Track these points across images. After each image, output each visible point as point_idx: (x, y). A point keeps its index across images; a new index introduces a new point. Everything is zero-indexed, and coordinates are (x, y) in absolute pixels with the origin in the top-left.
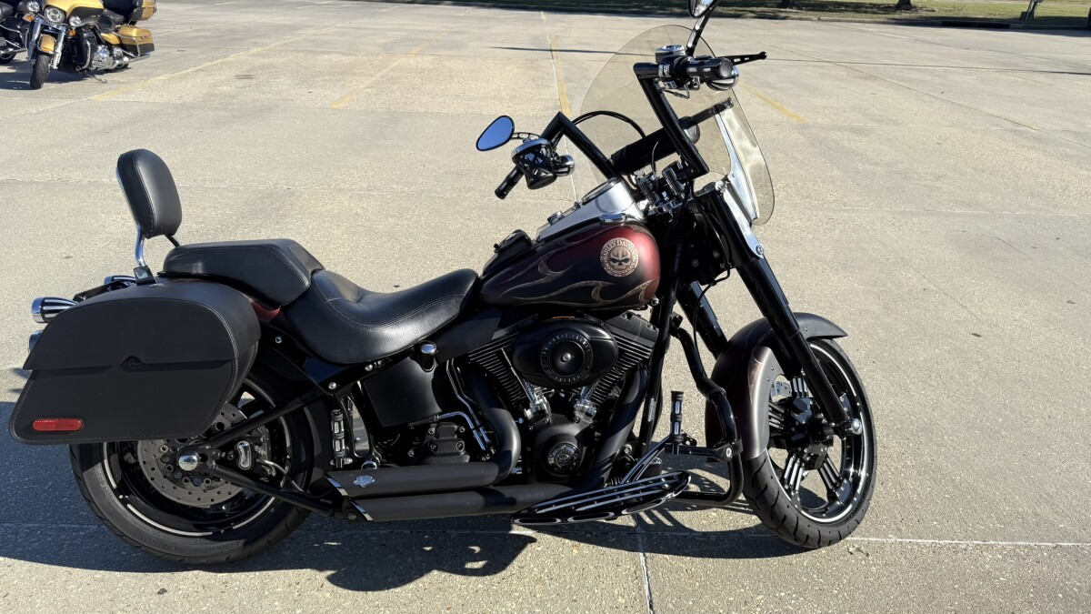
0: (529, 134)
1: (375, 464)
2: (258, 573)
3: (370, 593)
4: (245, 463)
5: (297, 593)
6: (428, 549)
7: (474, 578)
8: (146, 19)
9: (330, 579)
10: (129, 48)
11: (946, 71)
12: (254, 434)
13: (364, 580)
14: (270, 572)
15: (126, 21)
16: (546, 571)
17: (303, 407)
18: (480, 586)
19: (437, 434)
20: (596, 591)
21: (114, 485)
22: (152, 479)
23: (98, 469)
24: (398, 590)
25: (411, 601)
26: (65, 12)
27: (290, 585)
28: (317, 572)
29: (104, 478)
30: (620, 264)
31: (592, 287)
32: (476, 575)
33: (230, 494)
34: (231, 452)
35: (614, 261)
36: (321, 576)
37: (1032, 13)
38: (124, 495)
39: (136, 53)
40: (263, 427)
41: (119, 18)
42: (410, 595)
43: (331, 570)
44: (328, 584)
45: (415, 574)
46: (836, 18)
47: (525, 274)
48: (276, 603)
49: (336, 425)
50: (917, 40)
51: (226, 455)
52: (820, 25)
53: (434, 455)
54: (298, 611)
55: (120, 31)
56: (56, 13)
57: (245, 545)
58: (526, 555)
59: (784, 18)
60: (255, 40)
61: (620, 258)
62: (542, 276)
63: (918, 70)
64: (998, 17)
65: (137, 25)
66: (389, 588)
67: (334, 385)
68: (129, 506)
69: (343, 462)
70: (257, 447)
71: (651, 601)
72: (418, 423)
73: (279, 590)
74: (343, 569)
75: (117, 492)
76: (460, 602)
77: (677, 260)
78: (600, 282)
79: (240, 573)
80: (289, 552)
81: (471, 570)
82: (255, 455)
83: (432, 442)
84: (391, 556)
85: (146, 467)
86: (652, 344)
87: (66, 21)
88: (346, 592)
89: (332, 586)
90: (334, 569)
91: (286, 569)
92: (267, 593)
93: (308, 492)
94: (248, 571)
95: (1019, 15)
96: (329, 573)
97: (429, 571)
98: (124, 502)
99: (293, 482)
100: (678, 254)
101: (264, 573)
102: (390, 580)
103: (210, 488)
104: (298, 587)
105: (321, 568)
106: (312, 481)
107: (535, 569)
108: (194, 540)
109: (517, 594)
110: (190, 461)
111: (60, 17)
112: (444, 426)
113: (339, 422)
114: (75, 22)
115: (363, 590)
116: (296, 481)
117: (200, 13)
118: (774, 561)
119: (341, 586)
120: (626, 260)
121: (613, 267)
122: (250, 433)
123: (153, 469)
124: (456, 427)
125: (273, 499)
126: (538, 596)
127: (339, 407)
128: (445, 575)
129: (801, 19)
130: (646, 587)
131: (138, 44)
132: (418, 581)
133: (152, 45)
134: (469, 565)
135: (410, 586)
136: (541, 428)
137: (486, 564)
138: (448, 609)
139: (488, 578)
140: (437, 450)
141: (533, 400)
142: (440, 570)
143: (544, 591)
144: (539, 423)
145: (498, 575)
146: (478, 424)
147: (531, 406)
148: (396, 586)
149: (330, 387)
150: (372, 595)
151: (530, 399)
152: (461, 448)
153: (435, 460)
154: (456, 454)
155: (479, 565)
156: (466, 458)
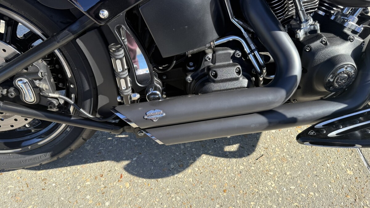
1: (158, 92)
2: (68, 168)
3: (159, 180)
4: (30, 97)
5: (103, 186)
7: (234, 160)
9: (127, 169)
12: (31, 69)
13: (152, 168)
14: (79, 167)
16: (285, 150)
17: (75, 39)
18: (241, 167)
19: (214, 61)
20: (328, 165)
24: (180, 175)
25: (194, 186)
27: (96, 178)
32: (235, 157)
34: (12, 89)
36: (119, 167)
40: (40, 61)
42: (191, 179)
43: (125, 160)
44: (125, 174)
45: (190, 160)
48: (88, 197)
49: (118, 62)
51: (8, 92)
53: (214, 82)
54: (107, 204)
58: (265, 137)
66: (173, 174)
69: (131, 98)
70: (37, 83)
72: (196, 50)
73: (88, 183)
74: (135, 159)
76: (231, 184)
79: (55, 169)
80: (90, 146)
81: (230, 152)
82: (38, 90)
83: (209, 68)
88: (141, 180)
89: (129, 175)
90: (127, 159)
91: (90, 162)
92: (79, 187)
93: (98, 116)
94: (61, 166)
96: (125, 163)
97: (199, 156)
99: (81, 110)
101: (74, 167)
102: (172, 166)
104: (103, 179)
105: (118, 159)
106: (99, 107)
107: (277, 149)
108: (7, 156)
109: (272, 173)
112: (221, 52)
113: (121, 59)
115: (153, 178)
116: (84, 109)
119: (137, 175)
122: (27, 69)
124: (232, 52)
125: (64, 125)
126: (288, 173)
127: (117, 42)
128: (212, 158)
130: (362, 158)
132: (193, 165)
134: (227, 149)
135: (189, 170)
136: (318, 50)
137: (240, 147)
138: (224, 191)
139: (244, 159)
140: (216, 76)
141: (307, 21)
142: (207, 154)
143: (291, 169)
144: (316, 44)
145: (251, 156)
146: (253, 47)
147: (303, 25)
148: (178, 172)
149: (101, 16)
150: (162, 182)
151: (303, 20)
152: (239, 73)
153: (215, 87)
154: (237, 79)
155: (234, 148)
156: (244, 82)
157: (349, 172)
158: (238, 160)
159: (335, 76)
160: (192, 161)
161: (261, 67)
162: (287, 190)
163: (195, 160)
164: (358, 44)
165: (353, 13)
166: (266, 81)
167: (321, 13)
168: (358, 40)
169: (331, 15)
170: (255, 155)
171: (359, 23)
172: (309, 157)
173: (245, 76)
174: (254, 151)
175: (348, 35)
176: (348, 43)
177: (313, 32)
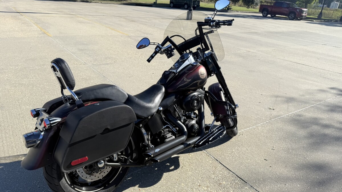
0: (154, 43)
1: (153, 146)
4: (116, 159)
6: (156, 169)
7: (175, 171)
9: (139, 187)
11: (149, 19)
13: (149, 183)
16: (189, 162)
18: (179, 172)
19: (164, 133)
21: (69, 183)
22: (82, 176)
23: (64, 179)
24: (160, 182)
25: (167, 183)
28: (134, 187)
29: (66, 182)
32: (175, 170)
33: (108, 172)
35: (202, 74)
36: (136, 187)
37: (156, 2)
38: (73, 185)
42: (165, 181)
44: (141, 189)
46: (106, 3)
47: (181, 82)
50: (133, 10)
52: (102, 4)
53: (167, 139)
57: (115, 186)
58: (181, 161)
59: (91, 2)
62: (186, 82)
63: (143, 19)
64: (148, 3)
66: (158, 182)
67: (141, 125)
68: (76, 189)
71: (216, 159)
72: (158, 132)
74: (140, 183)
75: (70, 186)
76: (178, 177)
78: (199, 81)
81: (172, 169)
82: (118, 155)
83: (164, 135)
84: (149, 175)
85: (79, 173)
86: (203, 95)
88: (148, 188)
90: (138, 184)
95: (153, 3)
96: (138, 186)
97: (163, 174)
98: (74, 188)
99: (130, 160)
102: (155, 180)
103: (101, 172)
107: (186, 163)
109: (189, 170)
110: (101, 163)
112: (165, 130)
115: (151, 186)
118: (228, 142)
119: (145, 187)
121: (202, 76)
123: (82, 173)
124: (168, 129)
128: (167, 173)
129: (96, 3)
130: (212, 157)
132: (163, 177)
134: (171, 168)
135: (162, 179)
136: (188, 124)
137: (174, 166)
138: (177, 180)
139: (178, 169)
140: (166, 137)
141: (182, 117)
142: (165, 172)
143: (194, 167)
144: (187, 122)
145: (180, 168)
146: (172, 127)
147: (182, 118)
148: (159, 181)
149: (140, 126)
150: (155, 186)
151: (181, 117)
152: (172, 135)
153: (167, 140)
154: (172, 137)
155: (173, 167)
156: (174, 137)
157: (210, 162)
158: (176, 170)
159: (194, 129)
160: (161, 176)
161: (176, 132)
162: (196, 172)
163: (162, 176)
164: (196, 120)
165: (192, 113)
166: (178, 136)
167: (184, 114)
168: (196, 119)
169: (186, 114)
170: (180, 167)
171: (194, 115)
172: (197, 162)
173: (173, 135)
174: (180, 166)
175: (193, 118)
176: (194, 120)
177: (185, 119)
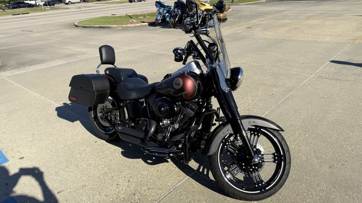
1: (127, 126)
3: (125, 157)
4: (109, 118)
6: (145, 154)
8: (227, 11)
10: (220, 20)
14: (114, 146)
15: (220, 12)
18: (145, 166)
21: (93, 116)
22: (98, 117)
23: (91, 112)
25: (129, 162)
26: (203, 10)
28: (121, 149)
30: (177, 85)
31: (171, 91)
39: (221, 21)
41: (219, 11)
55: (218, 15)
56: (201, 10)
58: (162, 164)
60: (265, 16)
61: (177, 83)
62: (162, 86)
65: (224, 13)
67: (122, 104)
68: (95, 122)
70: (112, 115)
71: (176, 188)
75: (93, 118)
76: (137, 167)
77: (208, 89)
78: (173, 90)
81: (148, 162)
84: (137, 152)
86: (193, 112)
87: (203, 13)
92: (109, 149)
96: (123, 150)
100: (209, 87)
102: (131, 157)
108: (102, 133)
110: (100, 114)
111: (201, 12)
114: (205, 13)
117: (258, 7)
120: (179, 84)
122: (112, 111)
130: (179, 184)
131: (222, 18)
133: (227, 18)
142: (142, 159)
174: (154, 165)
